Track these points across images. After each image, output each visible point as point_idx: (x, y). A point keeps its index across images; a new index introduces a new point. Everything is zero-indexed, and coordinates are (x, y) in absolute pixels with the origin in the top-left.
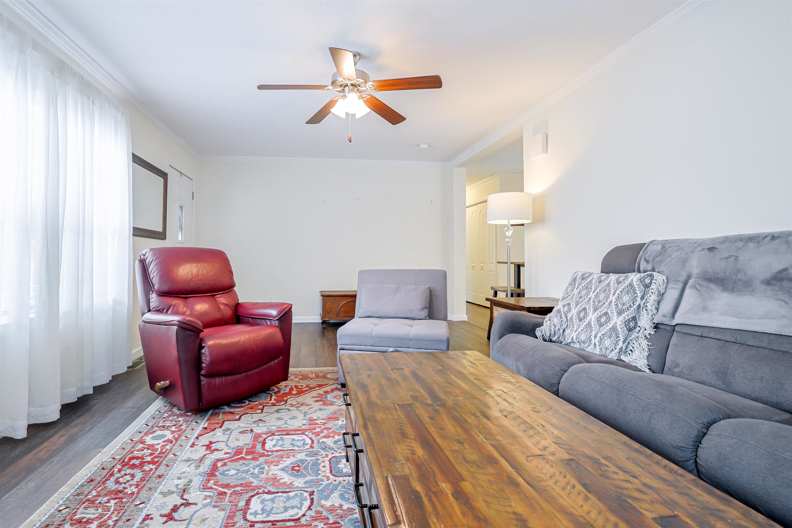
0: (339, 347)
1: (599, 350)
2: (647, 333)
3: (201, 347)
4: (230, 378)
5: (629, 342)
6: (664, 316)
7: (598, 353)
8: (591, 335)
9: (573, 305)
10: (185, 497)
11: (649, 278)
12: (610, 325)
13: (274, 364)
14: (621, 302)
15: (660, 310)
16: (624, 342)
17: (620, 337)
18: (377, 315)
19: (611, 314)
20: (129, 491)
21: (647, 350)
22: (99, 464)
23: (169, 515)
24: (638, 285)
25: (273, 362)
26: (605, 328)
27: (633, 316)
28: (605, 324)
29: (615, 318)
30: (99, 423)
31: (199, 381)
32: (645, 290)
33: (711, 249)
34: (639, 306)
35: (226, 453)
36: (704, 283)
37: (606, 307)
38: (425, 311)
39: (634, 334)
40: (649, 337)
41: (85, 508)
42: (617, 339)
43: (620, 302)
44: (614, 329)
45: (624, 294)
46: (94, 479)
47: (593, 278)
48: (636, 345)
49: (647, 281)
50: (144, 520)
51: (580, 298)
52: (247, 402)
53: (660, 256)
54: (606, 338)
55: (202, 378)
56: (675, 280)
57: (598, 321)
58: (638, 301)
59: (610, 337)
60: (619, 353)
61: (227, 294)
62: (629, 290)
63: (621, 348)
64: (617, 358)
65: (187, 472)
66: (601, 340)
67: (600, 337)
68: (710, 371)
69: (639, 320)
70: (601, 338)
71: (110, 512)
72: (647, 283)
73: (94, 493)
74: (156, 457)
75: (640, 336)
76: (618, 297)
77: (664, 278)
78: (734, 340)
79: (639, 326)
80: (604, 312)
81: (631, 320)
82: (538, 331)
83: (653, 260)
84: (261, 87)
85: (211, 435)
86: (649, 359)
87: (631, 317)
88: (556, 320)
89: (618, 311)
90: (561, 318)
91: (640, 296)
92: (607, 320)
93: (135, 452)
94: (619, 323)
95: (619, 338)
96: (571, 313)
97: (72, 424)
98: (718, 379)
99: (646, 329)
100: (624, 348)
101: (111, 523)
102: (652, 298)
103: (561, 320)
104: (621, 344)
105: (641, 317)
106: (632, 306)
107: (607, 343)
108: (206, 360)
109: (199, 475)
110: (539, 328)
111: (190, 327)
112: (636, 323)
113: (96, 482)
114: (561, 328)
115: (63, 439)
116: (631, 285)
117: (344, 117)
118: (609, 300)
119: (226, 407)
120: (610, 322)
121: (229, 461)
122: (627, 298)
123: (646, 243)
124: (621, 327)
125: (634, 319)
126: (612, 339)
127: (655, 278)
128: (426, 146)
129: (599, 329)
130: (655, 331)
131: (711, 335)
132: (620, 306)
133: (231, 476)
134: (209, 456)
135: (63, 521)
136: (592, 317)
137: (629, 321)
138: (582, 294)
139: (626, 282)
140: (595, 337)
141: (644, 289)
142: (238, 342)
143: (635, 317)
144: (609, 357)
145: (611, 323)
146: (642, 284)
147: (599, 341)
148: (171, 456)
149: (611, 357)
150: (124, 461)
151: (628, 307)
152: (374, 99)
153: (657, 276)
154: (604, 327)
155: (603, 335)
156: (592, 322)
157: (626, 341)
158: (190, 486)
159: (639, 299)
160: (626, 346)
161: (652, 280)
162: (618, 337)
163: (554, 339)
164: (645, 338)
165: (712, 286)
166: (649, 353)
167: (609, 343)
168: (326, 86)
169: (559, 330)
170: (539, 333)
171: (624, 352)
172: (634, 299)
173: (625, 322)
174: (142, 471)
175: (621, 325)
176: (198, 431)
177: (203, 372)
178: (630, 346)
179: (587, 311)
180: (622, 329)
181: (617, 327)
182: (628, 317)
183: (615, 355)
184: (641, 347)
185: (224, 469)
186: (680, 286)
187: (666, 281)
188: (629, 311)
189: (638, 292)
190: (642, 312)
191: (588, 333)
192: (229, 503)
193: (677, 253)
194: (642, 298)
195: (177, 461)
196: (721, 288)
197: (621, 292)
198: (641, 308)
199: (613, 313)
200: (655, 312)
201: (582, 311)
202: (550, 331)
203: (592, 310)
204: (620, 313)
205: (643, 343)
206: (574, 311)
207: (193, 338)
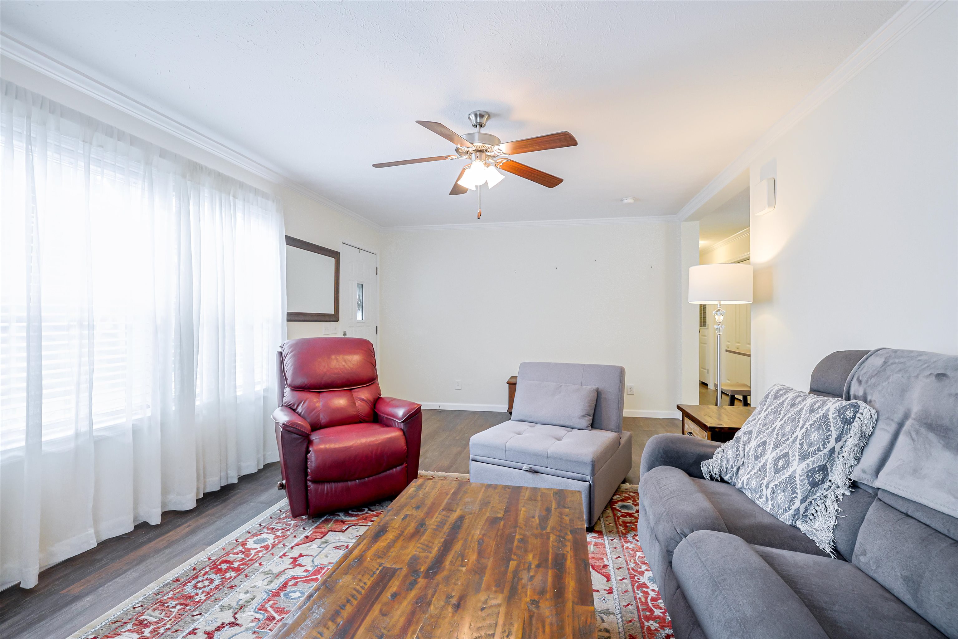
0: (471, 457)
1: (770, 506)
2: (839, 492)
3: (308, 452)
4: (340, 485)
5: (811, 502)
6: (864, 472)
7: (768, 510)
8: (762, 483)
9: (754, 434)
10: (237, 616)
11: (852, 409)
12: (787, 474)
13: (396, 471)
14: (808, 441)
15: (862, 460)
16: (803, 501)
17: (797, 494)
18: (531, 420)
19: (792, 457)
20: (197, 598)
21: (834, 518)
22: (194, 563)
23: (211, 634)
24: (835, 418)
25: (394, 470)
26: (780, 476)
27: (821, 464)
28: (782, 471)
29: (795, 463)
30: (224, 517)
31: (306, 487)
32: (843, 427)
33: (941, 376)
34: (832, 451)
35: (306, 571)
36: (923, 430)
37: (789, 445)
38: (586, 418)
39: (820, 491)
40: (841, 499)
41: (154, 609)
42: (793, 496)
43: (806, 441)
44: (791, 479)
45: (813, 430)
46: (180, 579)
47: (787, 398)
48: (821, 508)
49: (849, 414)
50: (189, 634)
51: (763, 426)
52: (366, 510)
53: (876, 377)
54: (779, 491)
55: (309, 484)
56: (888, 418)
57: (775, 464)
58: (831, 443)
59: (784, 491)
60: (794, 516)
61: (367, 387)
62: (820, 425)
63: (798, 510)
64: (790, 524)
65: (258, 587)
66: (773, 493)
67: (772, 488)
68: (899, 575)
69: (831, 471)
70: (774, 490)
71: (170, 618)
72: (848, 417)
73: (170, 595)
74: (243, 564)
75: (829, 496)
76: (806, 433)
77: (873, 412)
78: (946, 532)
79: (830, 481)
80: (785, 452)
81: (817, 469)
82: (704, 465)
83: (867, 382)
84: (375, 166)
85: (308, 546)
86: (836, 532)
87: (817, 465)
88: (730, 453)
89: (801, 454)
90: (738, 450)
91: (834, 436)
92: (785, 465)
93: (231, 555)
94: (799, 472)
95: (795, 495)
96: (750, 446)
97: (204, 514)
98: (908, 590)
99: (839, 487)
100: (802, 510)
101: (162, 630)
102: (852, 441)
103: (737, 453)
104: (797, 503)
105: (834, 467)
106: (822, 449)
107: (780, 499)
108: (311, 466)
109: (266, 592)
110: (705, 461)
111: (294, 430)
112: (826, 476)
113: (181, 581)
114: (735, 466)
115: (187, 529)
116: (825, 417)
117: (475, 189)
118: (795, 435)
119: (341, 514)
120: (787, 470)
121: (302, 581)
122: (816, 437)
123: (870, 351)
124: (801, 478)
125: (823, 469)
126: (786, 494)
127: (860, 411)
128: (631, 201)
129: (774, 476)
130: (851, 491)
131: (917, 515)
132: (805, 447)
133: (292, 599)
134: (288, 571)
135: (130, 619)
136: (770, 456)
137: (813, 471)
138: (768, 420)
139: (820, 412)
140: (767, 487)
141: (842, 425)
142: (350, 447)
143: (825, 465)
144: (780, 519)
145: (789, 470)
146: (840, 417)
147: (770, 494)
148: (257, 564)
149: (782, 520)
150: (215, 564)
151: (815, 451)
152: (512, 162)
153: (863, 408)
154: (779, 474)
155: (776, 485)
156: (768, 464)
157: (806, 501)
158: (250, 603)
159: (832, 440)
160: (806, 507)
161: (856, 412)
162: (794, 492)
163: (726, 478)
164: (835, 499)
165: (932, 436)
166: (836, 524)
167: (783, 499)
168: (449, 156)
169: (732, 467)
170: (705, 468)
171: (803, 515)
172: (825, 439)
173: (808, 472)
174: (222, 578)
175: (801, 476)
176: (298, 540)
177: (309, 477)
178: (812, 508)
179: (766, 447)
180: (801, 481)
181: (795, 477)
182: (813, 464)
183: (788, 518)
184: (828, 513)
185: (291, 590)
186: (892, 428)
187: (874, 418)
188: (816, 456)
189: (832, 429)
190: (837, 459)
191: (759, 480)
192: (269, 631)
193: (898, 375)
194: (838, 439)
195: (258, 572)
196: (943, 442)
197: (811, 425)
198: (836, 453)
199: (795, 455)
200: (853, 462)
201: (761, 446)
202: (721, 467)
203: (772, 446)
204: (803, 457)
205: (831, 507)
206: (753, 444)
207: (300, 440)
